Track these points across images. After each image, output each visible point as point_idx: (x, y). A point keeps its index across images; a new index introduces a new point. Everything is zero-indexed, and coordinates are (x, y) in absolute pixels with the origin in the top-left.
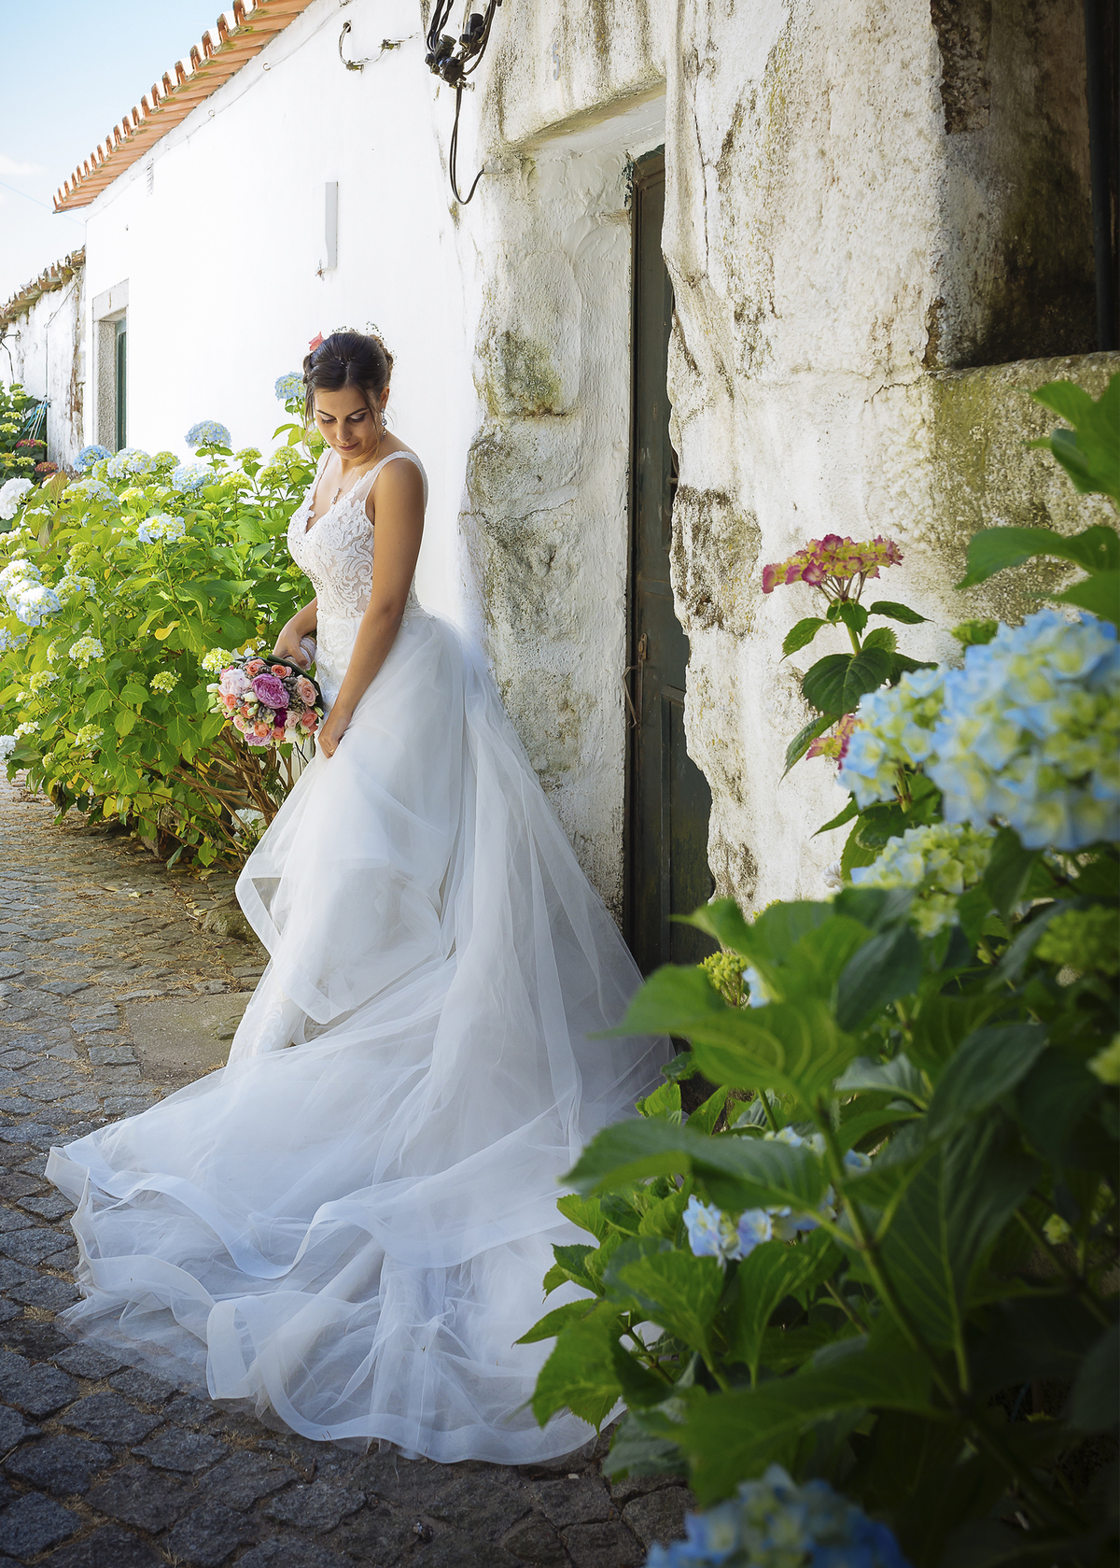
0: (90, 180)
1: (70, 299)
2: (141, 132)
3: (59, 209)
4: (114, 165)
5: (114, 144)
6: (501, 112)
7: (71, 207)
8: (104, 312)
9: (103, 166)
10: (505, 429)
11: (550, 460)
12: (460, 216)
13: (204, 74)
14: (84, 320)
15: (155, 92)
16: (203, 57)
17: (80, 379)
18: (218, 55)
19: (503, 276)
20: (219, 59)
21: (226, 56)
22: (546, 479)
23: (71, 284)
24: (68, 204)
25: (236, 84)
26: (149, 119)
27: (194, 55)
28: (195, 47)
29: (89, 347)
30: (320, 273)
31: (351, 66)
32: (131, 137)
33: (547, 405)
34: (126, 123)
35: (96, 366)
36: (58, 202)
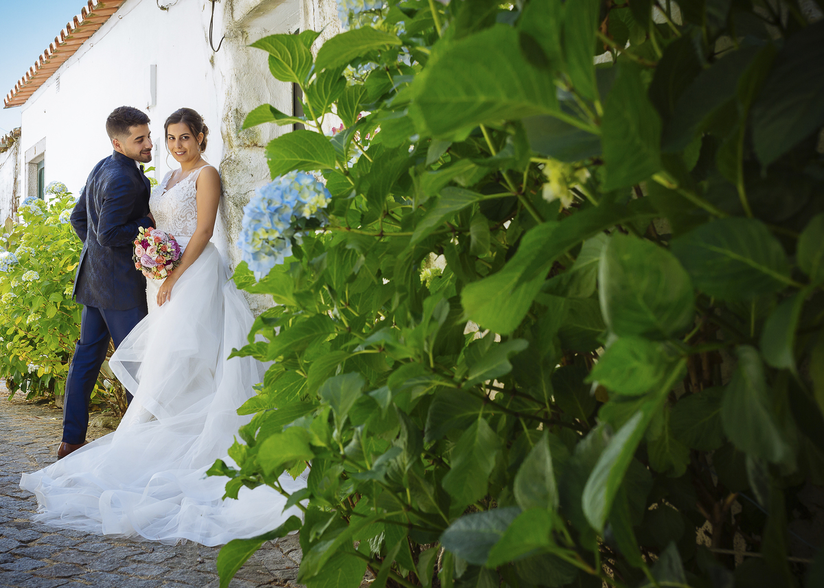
0: (25, 87)
1: (12, 154)
2: (54, 57)
3: (8, 106)
4: (39, 78)
5: (39, 65)
6: (232, 9)
7: (13, 105)
8: (31, 157)
9: (33, 78)
10: (236, 153)
11: (256, 167)
12: (215, 63)
13: (88, 22)
14: (20, 164)
15: (62, 34)
16: (88, 12)
17: (17, 195)
18: (96, 10)
19: (234, 84)
20: (96, 13)
21: (100, 12)
22: (255, 176)
23: (13, 147)
24: (12, 103)
25: (104, 28)
26: (59, 49)
27: (84, 11)
28: (84, 8)
29: (23, 178)
30: (148, 108)
31: (163, 8)
32: (49, 60)
33: (255, 142)
34: (46, 53)
35: (27, 186)
36: (7, 102)
